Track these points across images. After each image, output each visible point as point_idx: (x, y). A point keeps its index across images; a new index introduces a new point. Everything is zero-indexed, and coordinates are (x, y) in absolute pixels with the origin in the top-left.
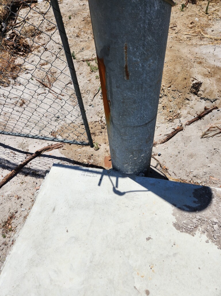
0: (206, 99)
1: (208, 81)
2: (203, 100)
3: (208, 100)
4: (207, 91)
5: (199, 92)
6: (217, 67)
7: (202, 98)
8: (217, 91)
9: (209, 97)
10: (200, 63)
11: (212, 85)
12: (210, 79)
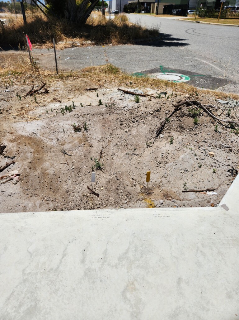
0: (8, 157)
1: (11, 145)
2: (6, 158)
3: (10, 157)
4: (9, 151)
5: (3, 153)
6: (21, 135)
7: (5, 157)
8: (15, 151)
9: (10, 156)
10: (12, 133)
11: (13, 147)
12: (13, 143)
